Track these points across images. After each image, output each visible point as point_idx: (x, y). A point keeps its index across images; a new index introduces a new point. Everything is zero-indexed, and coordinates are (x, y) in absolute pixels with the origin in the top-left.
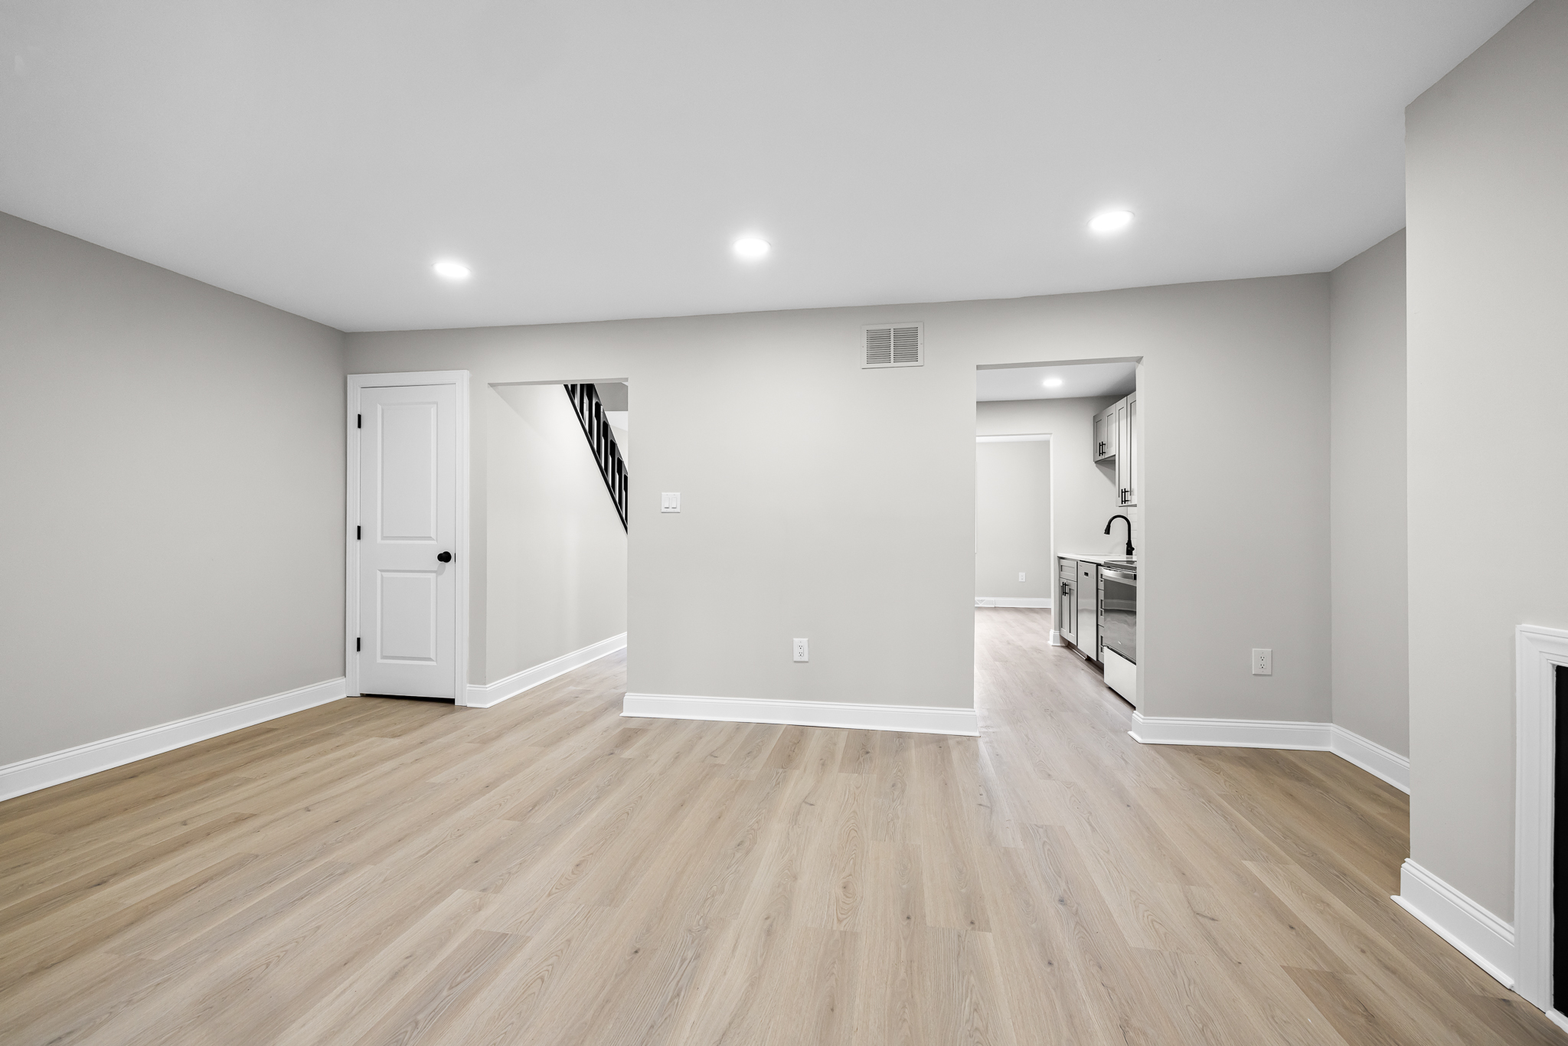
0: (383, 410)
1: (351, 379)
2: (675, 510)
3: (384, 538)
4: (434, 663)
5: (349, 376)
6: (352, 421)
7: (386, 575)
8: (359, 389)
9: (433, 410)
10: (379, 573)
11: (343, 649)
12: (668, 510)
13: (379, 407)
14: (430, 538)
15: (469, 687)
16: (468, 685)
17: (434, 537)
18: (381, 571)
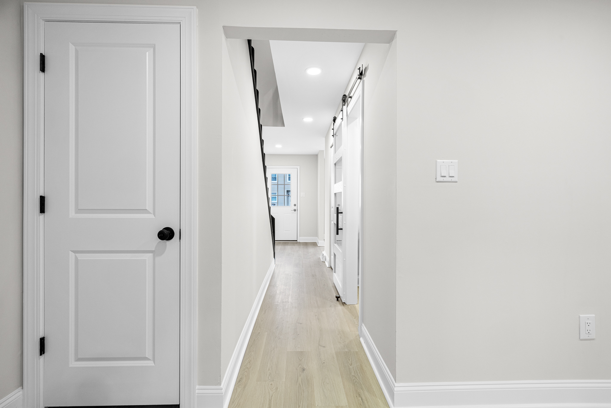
0: (77, 52)
1: (29, 9)
2: (453, 179)
3: (78, 210)
4: (150, 363)
5: (26, 5)
6: (33, 63)
7: (80, 256)
8: (42, 23)
9: (148, 55)
10: (72, 255)
11: (20, 353)
12: (445, 179)
13: (72, 48)
14: (145, 211)
15: (198, 389)
16: (197, 387)
17: (151, 210)
18: (75, 252)
